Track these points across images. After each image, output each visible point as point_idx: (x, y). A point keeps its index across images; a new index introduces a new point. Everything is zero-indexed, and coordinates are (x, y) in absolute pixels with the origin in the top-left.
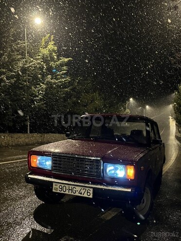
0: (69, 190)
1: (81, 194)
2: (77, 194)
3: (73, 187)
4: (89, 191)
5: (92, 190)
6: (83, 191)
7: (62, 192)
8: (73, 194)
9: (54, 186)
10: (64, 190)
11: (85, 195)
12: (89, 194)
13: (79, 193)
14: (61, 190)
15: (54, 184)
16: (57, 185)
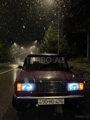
0: (49, 102)
1: (57, 103)
2: (55, 103)
3: (52, 100)
4: (62, 100)
5: (64, 100)
6: (58, 101)
7: (45, 104)
8: (52, 104)
9: (39, 101)
10: (46, 103)
11: (60, 103)
12: (62, 102)
13: (56, 103)
14: (44, 103)
15: (39, 100)
16: (41, 100)
